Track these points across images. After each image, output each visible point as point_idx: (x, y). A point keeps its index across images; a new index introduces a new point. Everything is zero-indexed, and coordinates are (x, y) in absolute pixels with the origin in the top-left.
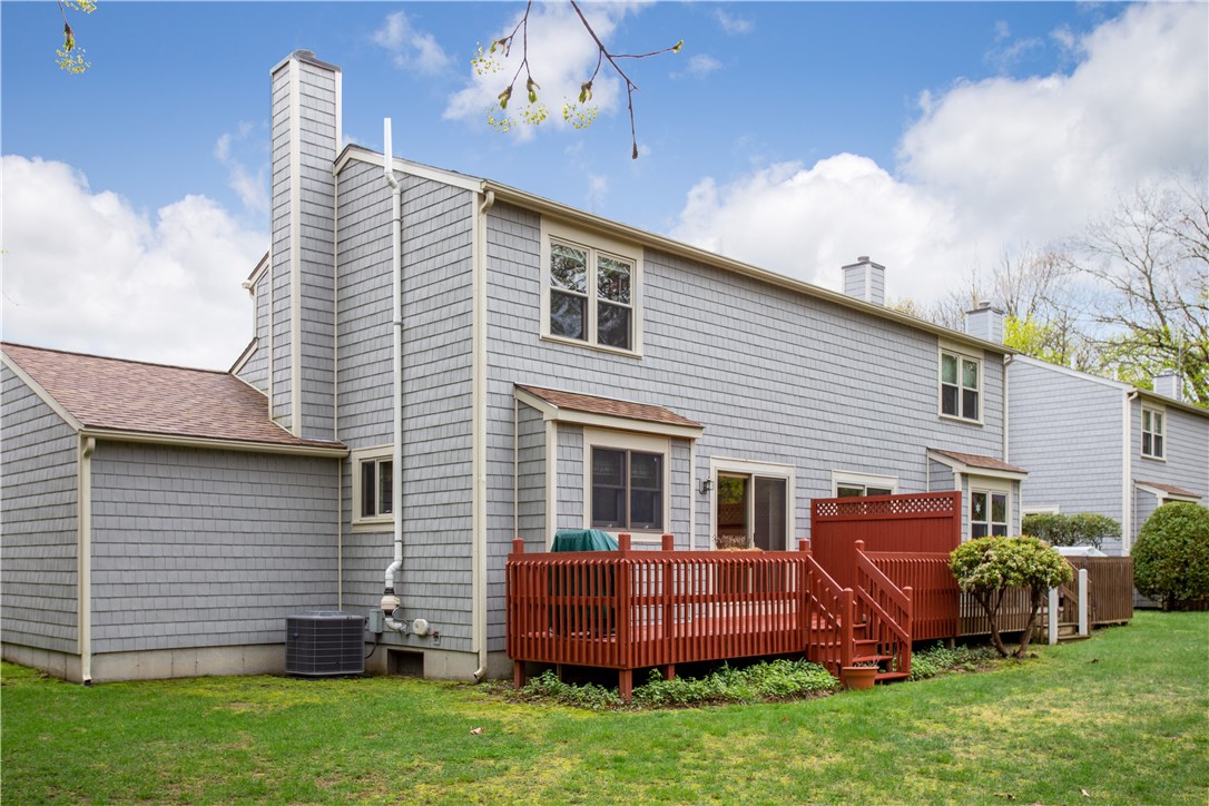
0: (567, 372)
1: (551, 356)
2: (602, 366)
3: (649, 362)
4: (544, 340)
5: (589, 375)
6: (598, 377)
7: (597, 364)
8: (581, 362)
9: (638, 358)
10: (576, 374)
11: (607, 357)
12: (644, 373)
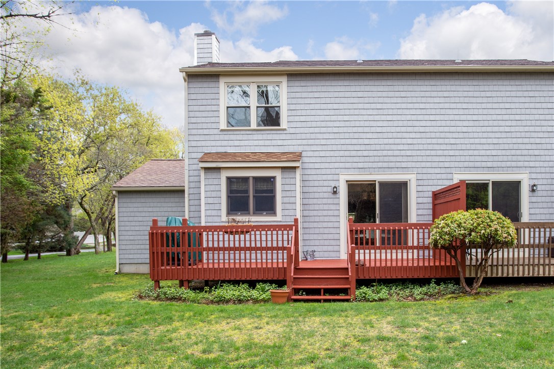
0: (237, 143)
1: (226, 137)
2: (260, 137)
3: (292, 131)
4: (222, 130)
5: (251, 143)
6: (256, 143)
7: (255, 137)
8: (245, 137)
9: (285, 130)
10: (242, 143)
11: (262, 132)
12: (288, 137)
